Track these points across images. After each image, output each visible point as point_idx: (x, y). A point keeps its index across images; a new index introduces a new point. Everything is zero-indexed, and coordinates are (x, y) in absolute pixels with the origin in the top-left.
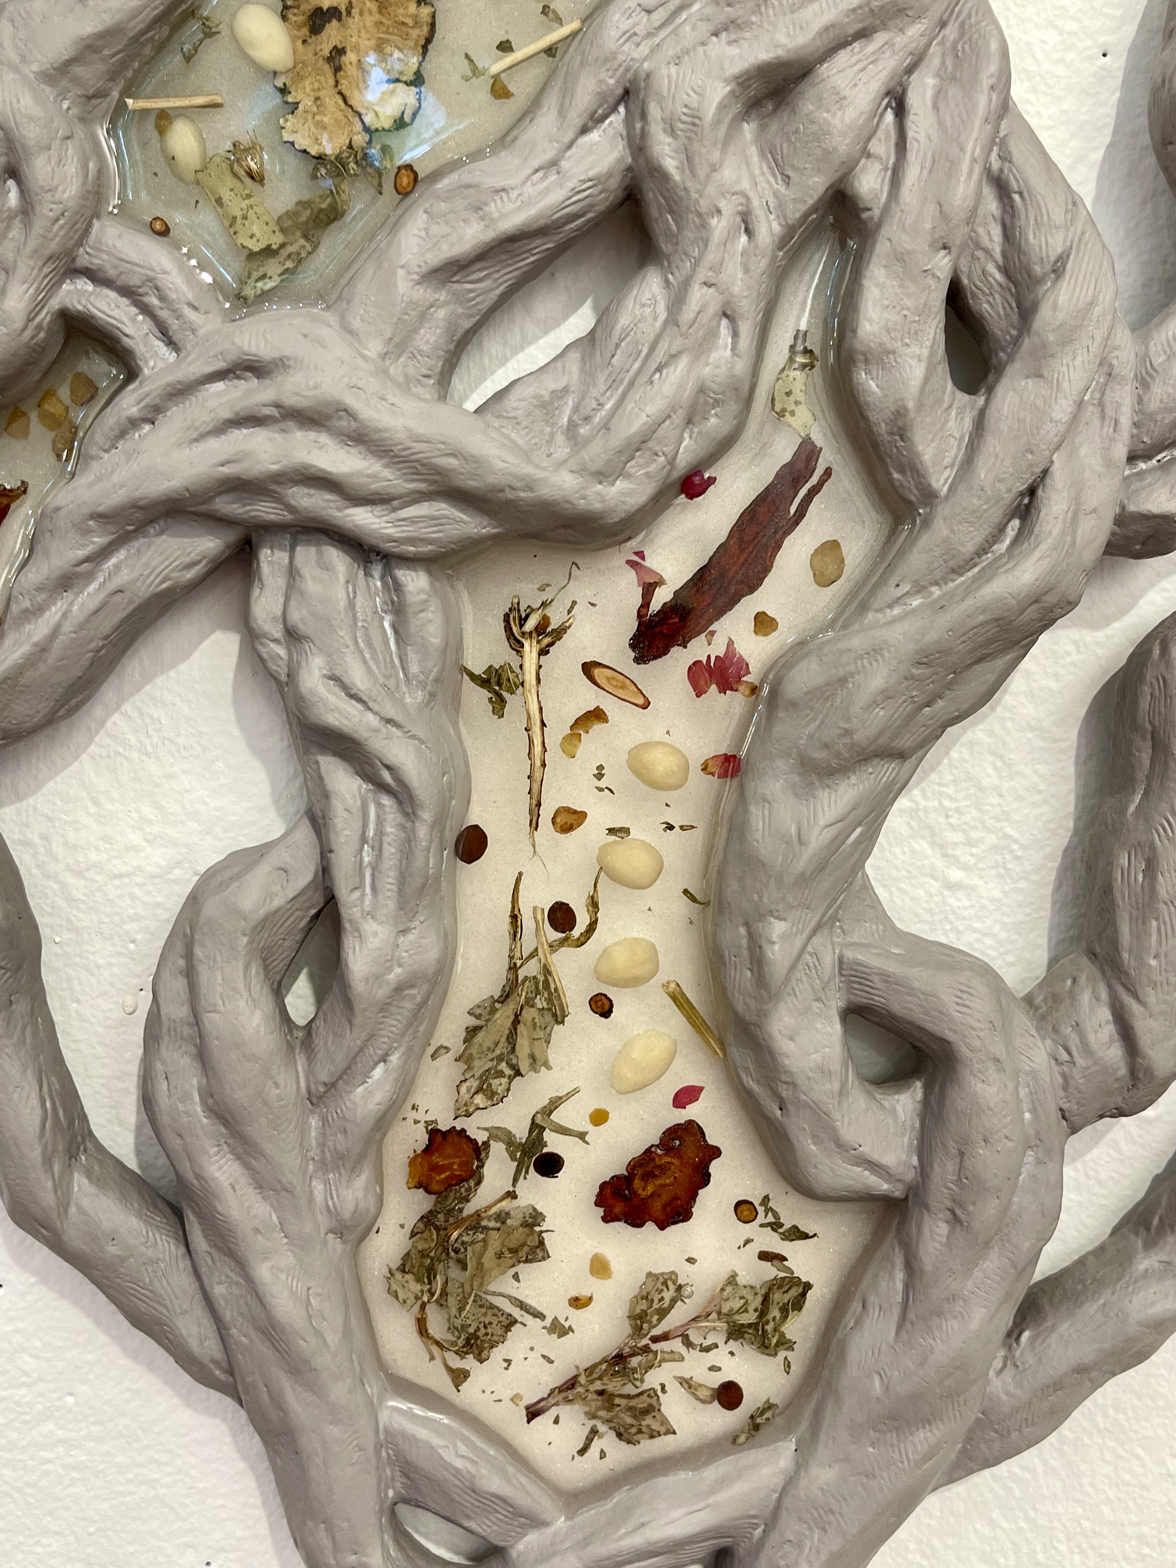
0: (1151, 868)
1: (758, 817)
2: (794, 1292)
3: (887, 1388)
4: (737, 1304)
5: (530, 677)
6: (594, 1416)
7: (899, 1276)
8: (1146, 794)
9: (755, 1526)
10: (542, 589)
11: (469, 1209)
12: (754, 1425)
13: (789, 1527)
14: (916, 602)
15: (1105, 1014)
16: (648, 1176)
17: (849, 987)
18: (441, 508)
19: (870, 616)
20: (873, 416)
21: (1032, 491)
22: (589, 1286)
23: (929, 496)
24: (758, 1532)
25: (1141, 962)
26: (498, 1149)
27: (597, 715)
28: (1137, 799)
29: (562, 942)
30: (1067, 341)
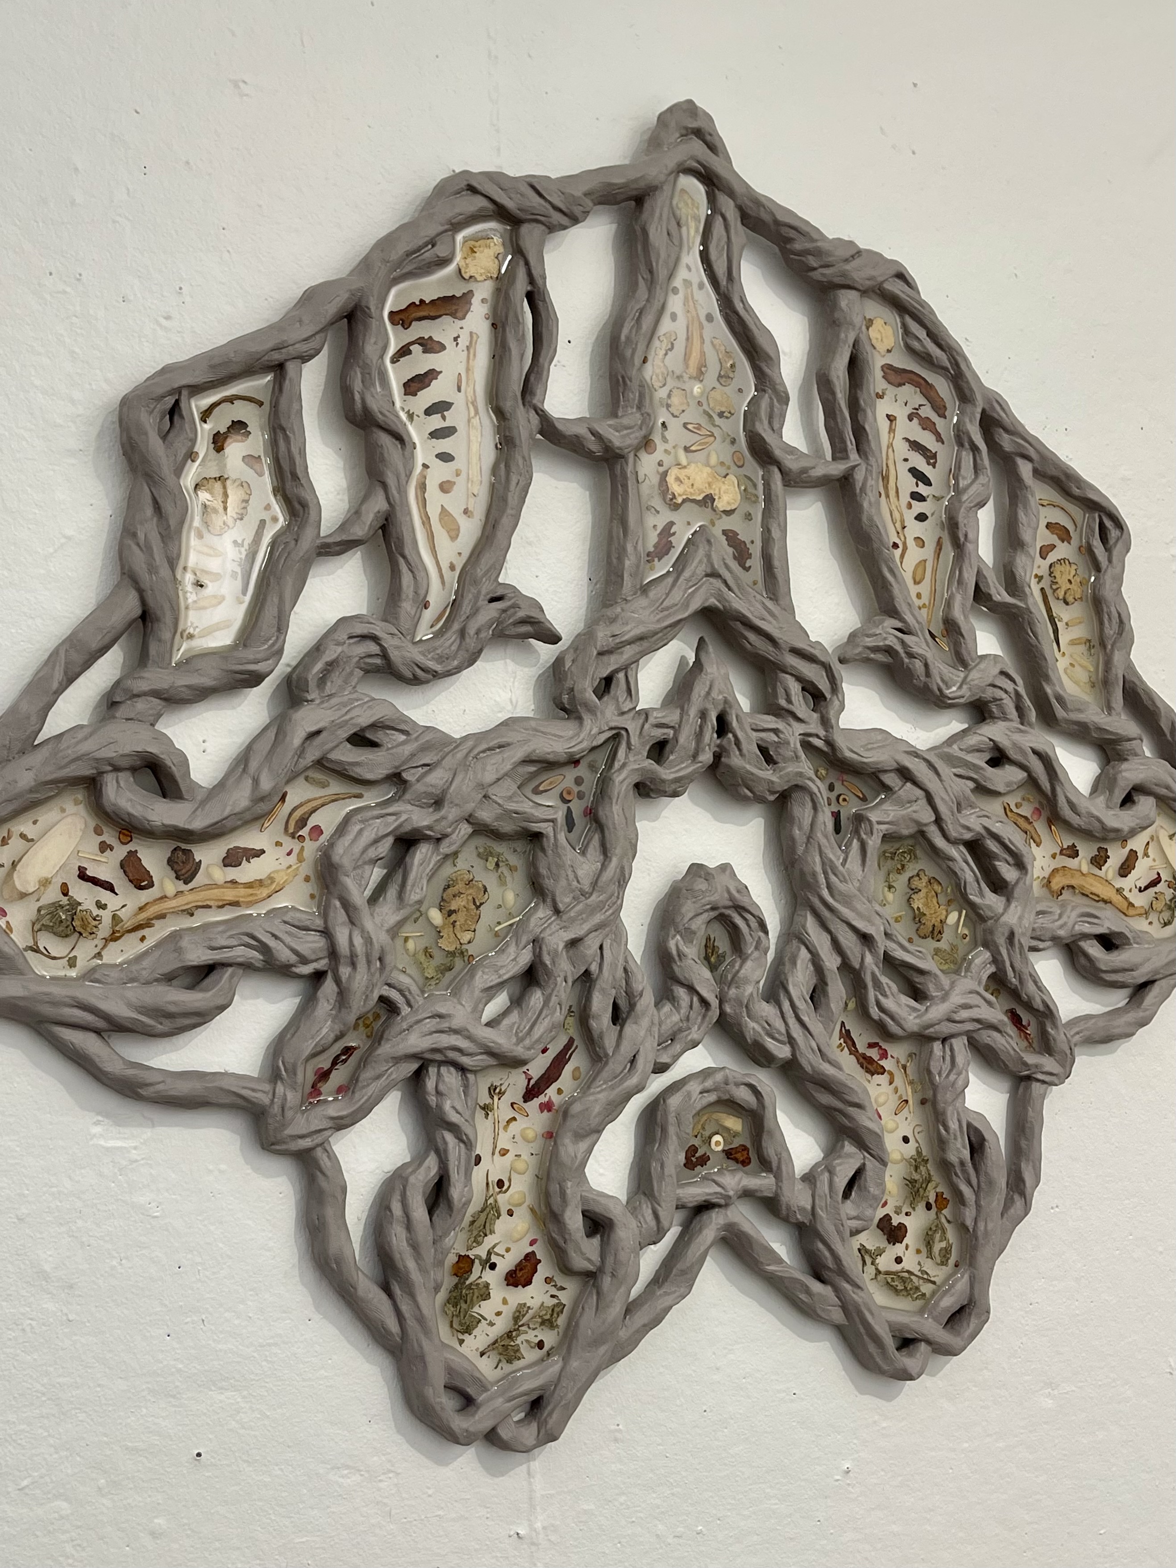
0: (662, 1166)
1: (562, 1150)
2: (561, 1307)
3: (593, 1332)
4: (544, 1312)
5: (496, 1107)
6: (500, 1354)
7: (595, 1297)
8: (660, 1145)
9: (551, 1385)
10: (501, 1079)
11: (468, 1282)
12: (549, 1354)
13: (564, 1383)
14: (604, 1086)
15: (650, 1211)
16: (521, 1270)
17: (583, 1204)
18: (484, 1057)
19: (592, 1090)
20: (593, 1032)
21: (634, 1056)
22: (501, 1308)
23: (606, 1055)
24: (552, 1388)
25: (661, 1194)
26: (477, 1261)
27: (514, 1119)
28: (657, 1145)
29: (500, 1192)
30: (643, 1014)
